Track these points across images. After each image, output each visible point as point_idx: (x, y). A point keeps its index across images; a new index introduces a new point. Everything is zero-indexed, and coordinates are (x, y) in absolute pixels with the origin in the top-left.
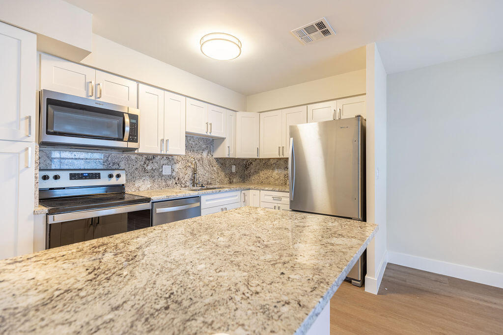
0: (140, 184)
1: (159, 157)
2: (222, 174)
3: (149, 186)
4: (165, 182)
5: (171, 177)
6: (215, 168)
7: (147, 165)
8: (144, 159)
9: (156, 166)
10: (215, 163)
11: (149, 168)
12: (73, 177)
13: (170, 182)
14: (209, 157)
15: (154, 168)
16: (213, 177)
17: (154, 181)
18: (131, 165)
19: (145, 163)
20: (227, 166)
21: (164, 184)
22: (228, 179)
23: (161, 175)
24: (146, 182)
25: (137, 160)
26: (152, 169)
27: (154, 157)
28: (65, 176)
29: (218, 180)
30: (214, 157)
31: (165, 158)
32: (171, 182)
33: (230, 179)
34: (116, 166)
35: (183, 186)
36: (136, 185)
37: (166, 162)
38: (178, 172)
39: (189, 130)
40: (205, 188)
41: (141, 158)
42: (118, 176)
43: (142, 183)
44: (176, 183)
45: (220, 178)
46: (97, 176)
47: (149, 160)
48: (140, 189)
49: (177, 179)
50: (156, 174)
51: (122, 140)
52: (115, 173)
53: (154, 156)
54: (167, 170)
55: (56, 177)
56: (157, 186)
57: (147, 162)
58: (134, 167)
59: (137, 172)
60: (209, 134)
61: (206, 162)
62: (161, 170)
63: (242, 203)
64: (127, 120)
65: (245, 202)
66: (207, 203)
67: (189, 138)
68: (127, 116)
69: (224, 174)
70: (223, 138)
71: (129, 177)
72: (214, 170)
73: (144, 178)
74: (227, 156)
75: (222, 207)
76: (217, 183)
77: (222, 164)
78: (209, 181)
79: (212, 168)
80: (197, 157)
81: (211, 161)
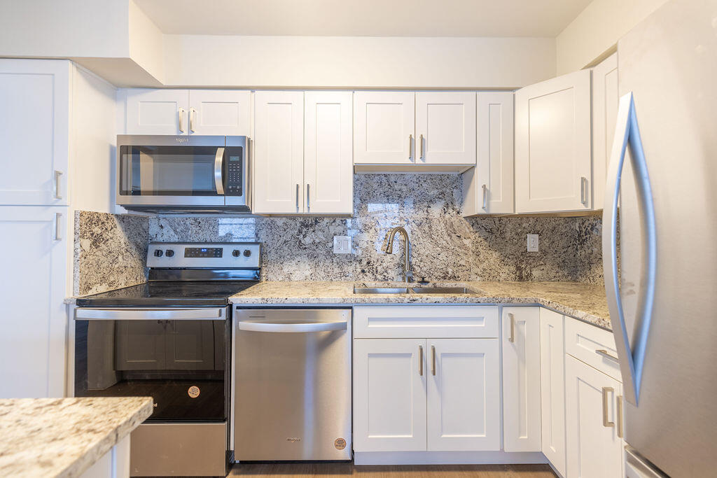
0: (291, 269)
1: (326, 220)
2: (494, 257)
3: (308, 273)
4: (340, 267)
5: (351, 259)
6: (467, 242)
7: (305, 236)
8: (299, 225)
9: (320, 237)
10: (466, 228)
11: (308, 240)
12: (189, 253)
13: (349, 269)
14: (447, 216)
15: (317, 241)
16: (462, 262)
17: (317, 265)
18: (276, 236)
19: (300, 232)
20: (508, 235)
21: (337, 270)
22: (513, 268)
23: (330, 254)
24: (302, 265)
25: (286, 227)
26: (314, 243)
27: (316, 221)
29: (478, 271)
30: (464, 214)
31: (338, 221)
32: (351, 269)
33: (519, 268)
35: (379, 277)
36: (285, 270)
37: (340, 229)
38: (366, 249)
39: (360, 160)
40: (430, 285)
41: (293, 224)
42: (247, 253)
43: (295, 267)
44: (363, 271)
45: (485, 265)
46: (218, 253)
47: (307, 226)
48: (293, 277)
49: (364, 263)
50: (321, 251)
51: (215, 193)
52: (242, 249)
53: (317, 219)
54: (342, 246)
55: (170, 253)
56: (323, 274)
57: (305, 230)
58: (282, 240)
59: (286, 248)
60: (418, 161)
61: (440, 227)
62: (330, 245)
63: (506, 343)
64: (219, 159)
65: (515, 342)
66: (372, 325)
67: (392, 179)
68: (220, 152)
69: (496, 255)
70: (473, 168)
71: (272, 256)
72: (463, 246)
73: (299, 258)
74: (479, 210)
75: (421, 343)
76: (473, 277)
77: (491, 232)
78: (450, 270)
79: (457, 241)
80: (415, 216)
81: (456, 224)
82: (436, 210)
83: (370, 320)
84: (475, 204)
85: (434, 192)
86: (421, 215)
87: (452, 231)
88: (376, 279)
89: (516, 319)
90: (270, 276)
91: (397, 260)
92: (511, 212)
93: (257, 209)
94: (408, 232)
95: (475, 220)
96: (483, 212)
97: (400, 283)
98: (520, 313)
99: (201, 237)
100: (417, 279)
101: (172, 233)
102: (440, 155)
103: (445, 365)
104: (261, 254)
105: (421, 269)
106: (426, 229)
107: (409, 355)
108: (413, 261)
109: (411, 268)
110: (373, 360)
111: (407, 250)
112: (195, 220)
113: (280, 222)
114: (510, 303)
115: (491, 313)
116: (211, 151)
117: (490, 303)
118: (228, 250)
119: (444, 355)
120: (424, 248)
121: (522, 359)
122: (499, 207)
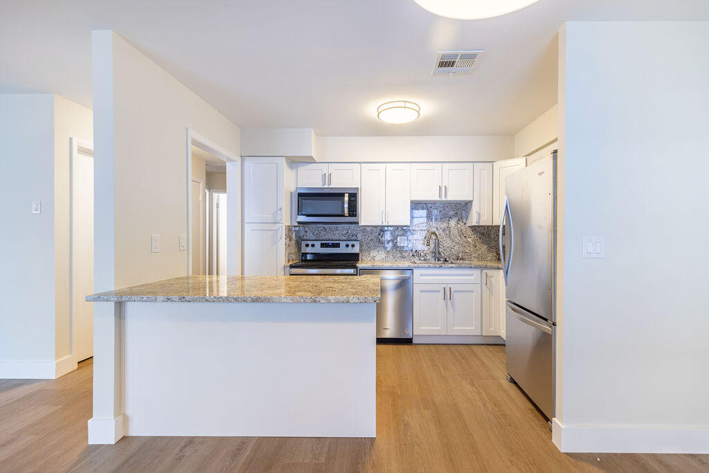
0: (375, 254)
1: (394, 228)
3: (384, 256)
4: (402, 253)
5: (407, 249)
6: (469, 240)
7: (382, 237)
8: (378, 231)
9: (391, 237)
10: (469, 232)
11: (383, 239)
12: (323, 245)
13: (406, 254)
14: (459, 226)
15: (389, 239)
16: (467, 251)
17: (388, 252)
18: (366, 237)
19: (379, 234)
21: (399, 255)
22: (495, 254)
23: (395, 246)
24: (380, 252)
25: (373, 232)
27: (389, 229)
28: (318, 244)
29: (476, 255)
30: (468, 225)
31: (400, 229)
33: (498, 254)
34: (354, 238)
35: (422, 258)
36: (372, 255)
37: (401, 232)
38: (415, 244)
40: (449, 263)
41: (376, 230)
42: (353, 246)
44: (413, 255)
45: (479, 252)
46: (337, 245)
47: (383, 231)
48: (375, 258)
49: (414, 251)
50: (391, 245)
51: (343, 216)
52: (350, 243)
54: (402, 242)
55: (313, 246)
56: (392, 257)
57: (382, 233)
58: (370, 238)
59: (372, 243)
61: (455, 232)
62: (396, 241)
63: (484, 286)
64: (346, 198)
65: (488, 285)
66: (422, 278)
67: (429, 205)
68: (347, 195)
69: (485, 247)
70: (472, 201)
71: (365, 247)
72: (468, 242)
73: (378, 249)
74: (474, 223)
75: (445, 286)
76: (473, 258)
77: (483, 234)
78: (460, 255)
79: (465, 239)
80: (442, 226)
81: (464, 230)
82: (453, 223)
83: (421, 275)
84: (473, 220)
85: (452, 213)
86: (445, 225)
87: (461, 233)
88: (420, 260)
89: (489, 275)
90: (364, 258)
91: (431, 249)
92: (491, 224)
93: (362, 223)
94: (438, 234)
95: (474, 228)
96: (477, 224)
97: (433, 261)
98: (490, 272)
99: (327, 237)
100: (442, 260)
101: (312, 235)
102: (454, 195)
103: (456, 296)
104: (361, 246)
105: (445, 254)
106: (448, 232)
107: (439, 291)
108: (440, 250)
109: (439, 254)
110: (423, 294)
111: (438, 244)
112: (324, 228)
113: (369, 229)
114: (486, 267)
115: (477, 272)
116: (342, 195)
117: (476, 267)
118: (343, 244)
119: (455, 291)
120: (446, 243)
121: (491, 293)
122: (485, 222)
